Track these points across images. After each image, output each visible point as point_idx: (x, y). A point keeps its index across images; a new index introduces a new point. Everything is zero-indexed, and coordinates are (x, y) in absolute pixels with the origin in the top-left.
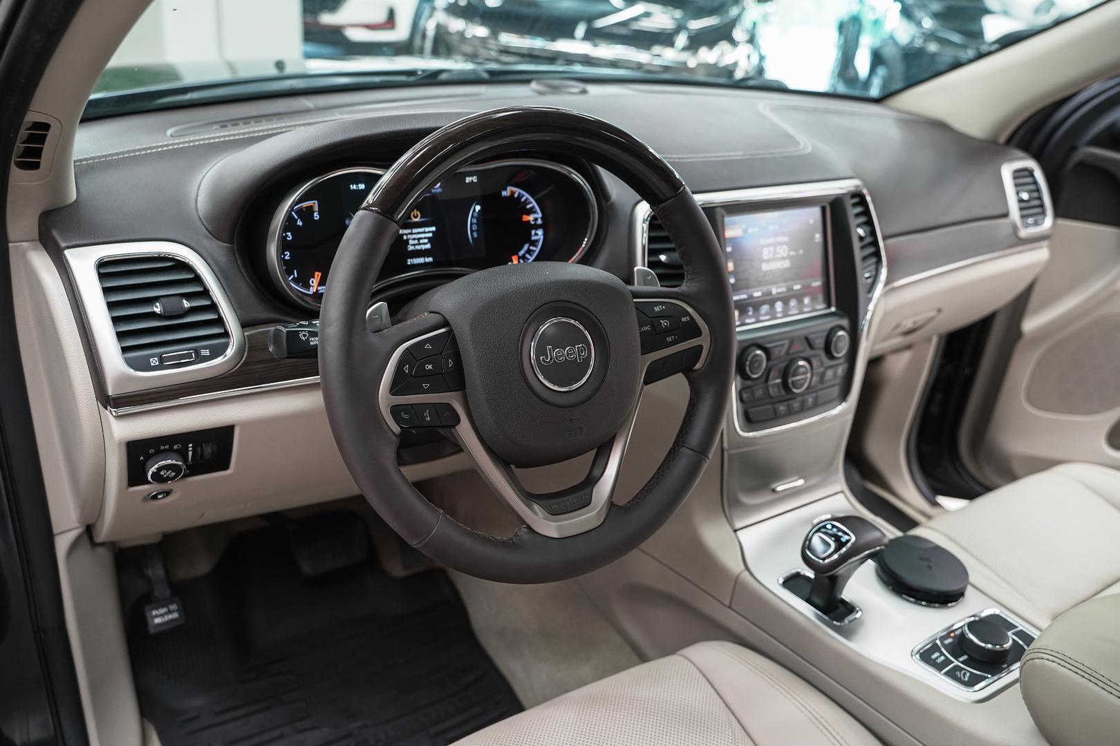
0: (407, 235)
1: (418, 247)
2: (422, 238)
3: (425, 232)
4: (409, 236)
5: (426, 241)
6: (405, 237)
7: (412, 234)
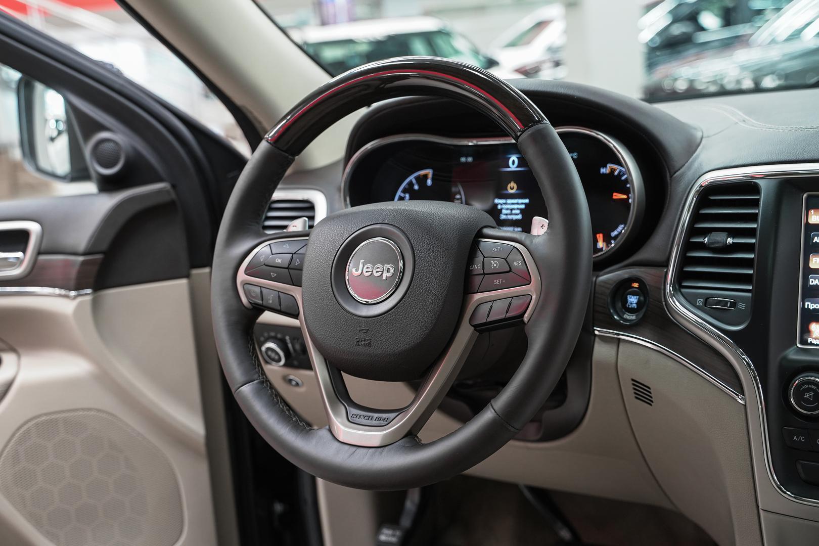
0: (501, 204)
1: (510, 217)
2: (514, 209)
3: (518, 204)
4: (504, 206)
5: (518, 212)
6: (499, 207)
7: (506, 204)
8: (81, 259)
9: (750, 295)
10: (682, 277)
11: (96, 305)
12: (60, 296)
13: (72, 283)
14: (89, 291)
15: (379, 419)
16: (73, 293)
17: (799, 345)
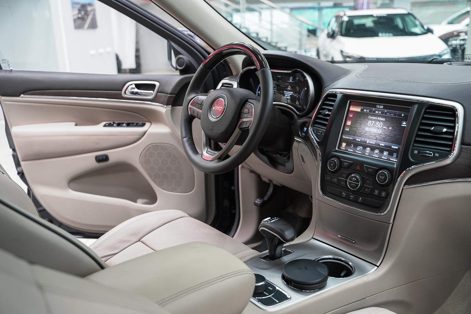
0: (285, 93)
3: (290, 93)
4: (286, 94)
6: (285, 94)
7: (287, 93)
8: (169, 95)
9: (325, 130)
10: (315, 123)
11: (172, 111)
12: (161, 106)
13: (165, 103)
14: (171, 106)
15: (214, 153)
16: (165, 106)
17: (337, 149)
